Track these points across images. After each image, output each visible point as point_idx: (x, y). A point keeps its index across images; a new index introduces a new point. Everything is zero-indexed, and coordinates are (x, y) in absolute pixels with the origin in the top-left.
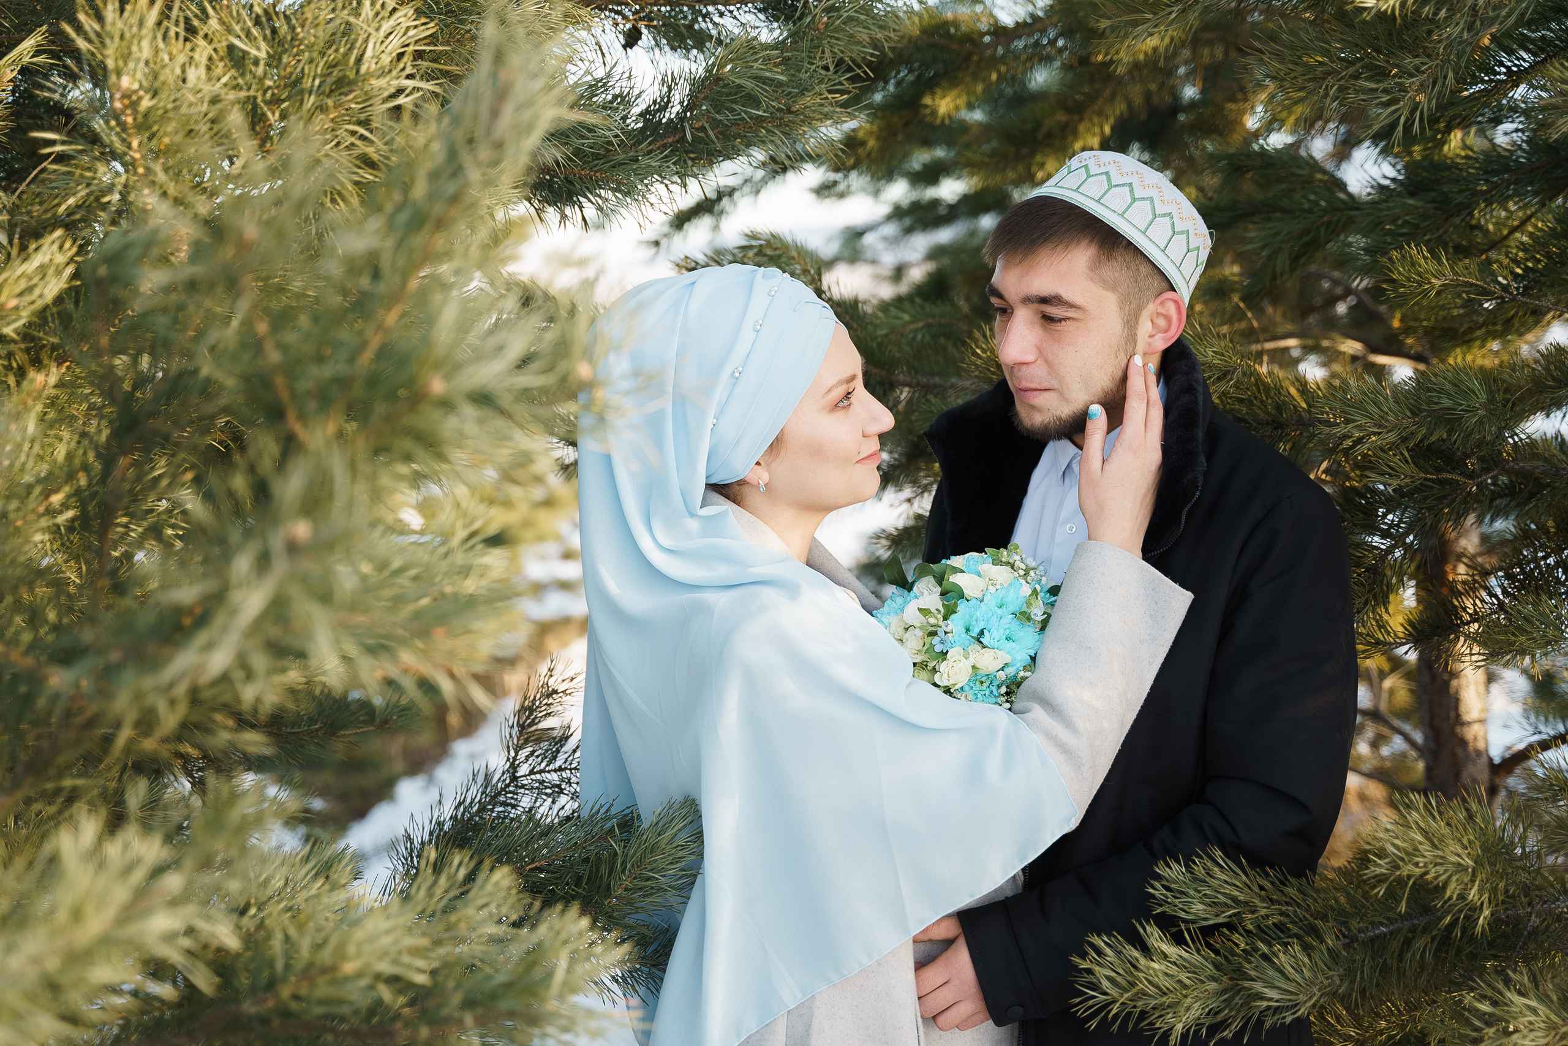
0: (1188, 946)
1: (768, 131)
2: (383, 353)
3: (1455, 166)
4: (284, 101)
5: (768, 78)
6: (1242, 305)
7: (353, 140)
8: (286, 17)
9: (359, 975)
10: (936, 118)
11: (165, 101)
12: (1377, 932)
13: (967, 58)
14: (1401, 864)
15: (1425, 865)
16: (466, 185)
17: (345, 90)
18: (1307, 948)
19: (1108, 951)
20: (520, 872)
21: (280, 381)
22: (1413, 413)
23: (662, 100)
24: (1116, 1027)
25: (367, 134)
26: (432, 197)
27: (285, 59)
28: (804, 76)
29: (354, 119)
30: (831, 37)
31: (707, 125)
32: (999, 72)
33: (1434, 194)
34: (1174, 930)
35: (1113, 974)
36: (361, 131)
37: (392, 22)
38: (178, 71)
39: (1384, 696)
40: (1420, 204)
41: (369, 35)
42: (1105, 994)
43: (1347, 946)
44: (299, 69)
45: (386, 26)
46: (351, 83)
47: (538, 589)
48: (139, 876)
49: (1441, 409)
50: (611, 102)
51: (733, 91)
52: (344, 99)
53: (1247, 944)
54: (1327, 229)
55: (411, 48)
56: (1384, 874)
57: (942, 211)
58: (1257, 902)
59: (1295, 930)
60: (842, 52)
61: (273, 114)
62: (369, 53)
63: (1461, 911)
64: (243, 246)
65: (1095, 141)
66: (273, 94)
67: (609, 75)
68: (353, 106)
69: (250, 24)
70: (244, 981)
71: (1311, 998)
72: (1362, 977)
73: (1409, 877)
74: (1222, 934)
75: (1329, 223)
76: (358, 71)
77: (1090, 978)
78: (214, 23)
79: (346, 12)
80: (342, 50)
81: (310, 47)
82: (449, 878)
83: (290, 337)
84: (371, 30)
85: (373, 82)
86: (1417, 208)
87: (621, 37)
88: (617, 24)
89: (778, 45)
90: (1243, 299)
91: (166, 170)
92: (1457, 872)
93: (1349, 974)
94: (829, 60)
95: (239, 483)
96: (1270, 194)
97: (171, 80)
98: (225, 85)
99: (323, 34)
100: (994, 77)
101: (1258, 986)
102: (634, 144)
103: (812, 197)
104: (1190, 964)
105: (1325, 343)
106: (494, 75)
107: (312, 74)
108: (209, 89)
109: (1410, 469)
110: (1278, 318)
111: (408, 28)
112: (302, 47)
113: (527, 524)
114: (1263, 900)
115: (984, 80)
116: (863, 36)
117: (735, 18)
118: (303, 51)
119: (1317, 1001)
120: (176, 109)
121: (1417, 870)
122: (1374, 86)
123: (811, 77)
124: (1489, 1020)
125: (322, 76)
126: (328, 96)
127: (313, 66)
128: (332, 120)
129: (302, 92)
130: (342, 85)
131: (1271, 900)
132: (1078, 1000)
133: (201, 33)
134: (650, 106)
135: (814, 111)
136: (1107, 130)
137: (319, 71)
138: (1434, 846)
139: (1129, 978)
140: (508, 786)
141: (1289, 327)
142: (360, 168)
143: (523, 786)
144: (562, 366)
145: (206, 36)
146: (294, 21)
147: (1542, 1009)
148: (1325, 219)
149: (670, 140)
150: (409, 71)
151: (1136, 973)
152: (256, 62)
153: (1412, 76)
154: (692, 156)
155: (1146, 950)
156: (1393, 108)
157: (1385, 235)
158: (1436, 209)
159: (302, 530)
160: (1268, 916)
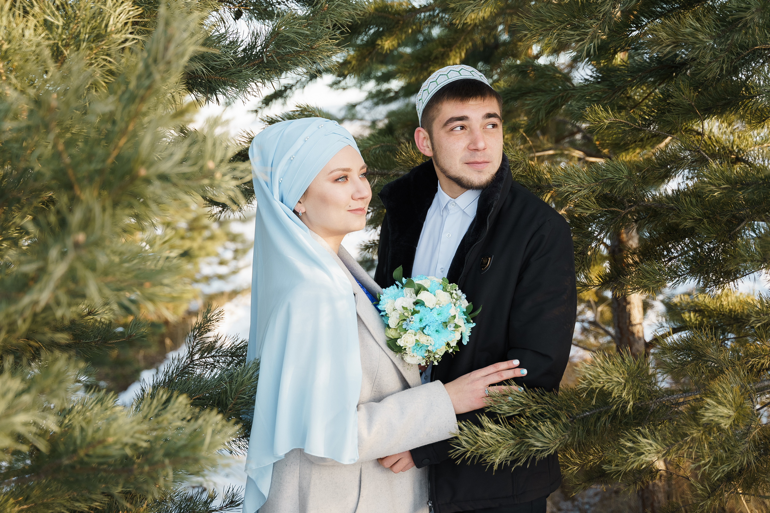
0: (501, 425)
1: (302, 57)
2: (118, 158)
3: (619, 70)
4: (71, 45)
5: (302, 33)
6: (524, 134)
7: (105, 63)
8: (72, 7)
9: (115, 443)
10: (384, 50)
11: (15, 45)
12: (585, 415)
13: (398, 22)
14: (592, 382)
15: (603, 383)
16: (154, 81)
17: (100, 39)
18: (553, 423)
19: (465, 428)
20: (190, 396)
21: (70, 172)
22: (596, 181)
23: (252, 43)
24: (469, 462)
25: (111, 60)
26: (138, 87)
27: (71, 25)
28: (318, 31)
29: (105, 53)
30: (330, 14)
31: (273, 55)
32: (412, 29)
33: (608, 82)
34: (495, 419)
35: (467, 439)
36: (109, 59)
37: (122, 8)
38: (20, 31)
39: (599, 314)
40: (602, 87)
41: (111, 14)
42: (464, 448)
43: (571, 422)
44: (78, 30)
45: (119, 10)
46: (104, 36)
47: (207, 279)
48: (10, 396)
49: (608, 179)
50: (228, 45)
51: (285, 39)
52: (100, 43)
53: (527, 422)
54: (562, 99)
55: (131, 20)
56: (585, 388)
57: (392, 94)
58: (532, 404)
59: (549, 415)
60: (337, 21)
61: (67, 51)
62: (111, 22)
63: (620, 403)
64: (50, 110)
65: (458, 61)
66: (66, 42)
67: (226, 32)
68: (104, 47)
69: (54, 9)
70: (62, 448)
71: (555, 445)
72: (578, 435)
73: (596, 388)
74: (516, 419)
75: (562, 97)
76: (106, 31)
77: (457, 441)
78: (37, 9)
79: (100, 3)
80: (98, 21)
81: (83, 20)
82: (158, 400)
83: (74, 151)
84: (111, 12)
85: (114, 36)
86: (600, 89)
87: (233, 14)
88: (231, 9)
89: (306, 18)
90: (525, 132)
91: (16, 77)
92: (617, 386)
93: (573, 434)
94: (330, 25)
95: (53, 218)
96: (536, 83)
97: (17, 35)
98: (43, 38)
99: (89, 14)
100: (410, 31)
101: (532, 441)
102: (240, 64)
103: (329, 88)
104: (502, 433)
105: (566, 152)
106: (165, 31)
107: (85, 32)
108: (36, 40)
109: (596, 206)
110: (545, 142)
111: (129, 11)
112: (79, 20)
113: (201, 248)
114: (534, 403)
115: (405, 32)
116: (346, 13)
117: (286, 5)
118: (80, 22)
119: (558, 447)
120: (20, 49)
121: (600, 385)
122: (573, 33)
123: (321, 32)
124: (630, 449)
125: (89, 33)
126: (93, 42)
127: (85, 28)
128: (95, 54)
129: (80, 41)
130: (99, 37)
131: (538, 402)
132: (452, 451)
133: (31, 14)
134: (246, 47)
135: (323, 48)
136: (463, 55)
137: (88, 31)
138: (607, 374)
139: (474, 440)
140: (189, 364)
141: (550, 145)
142: (109, 76)
143: (196, 365)
144: (200, 163)
145: (33, 15)
146: (75, 8)
147: (654, 444)
148: (561, 95)
149: (257, 62)
150: (130, 31)
151: (477, 438)
152: (58, 27)
153: (589, 28)
154: (267, 69)
155: (482, 427)
156: (581, 43)
157: (587, 101)
158: (609, 89)
159: (81, 237)
160: (536, 410)
